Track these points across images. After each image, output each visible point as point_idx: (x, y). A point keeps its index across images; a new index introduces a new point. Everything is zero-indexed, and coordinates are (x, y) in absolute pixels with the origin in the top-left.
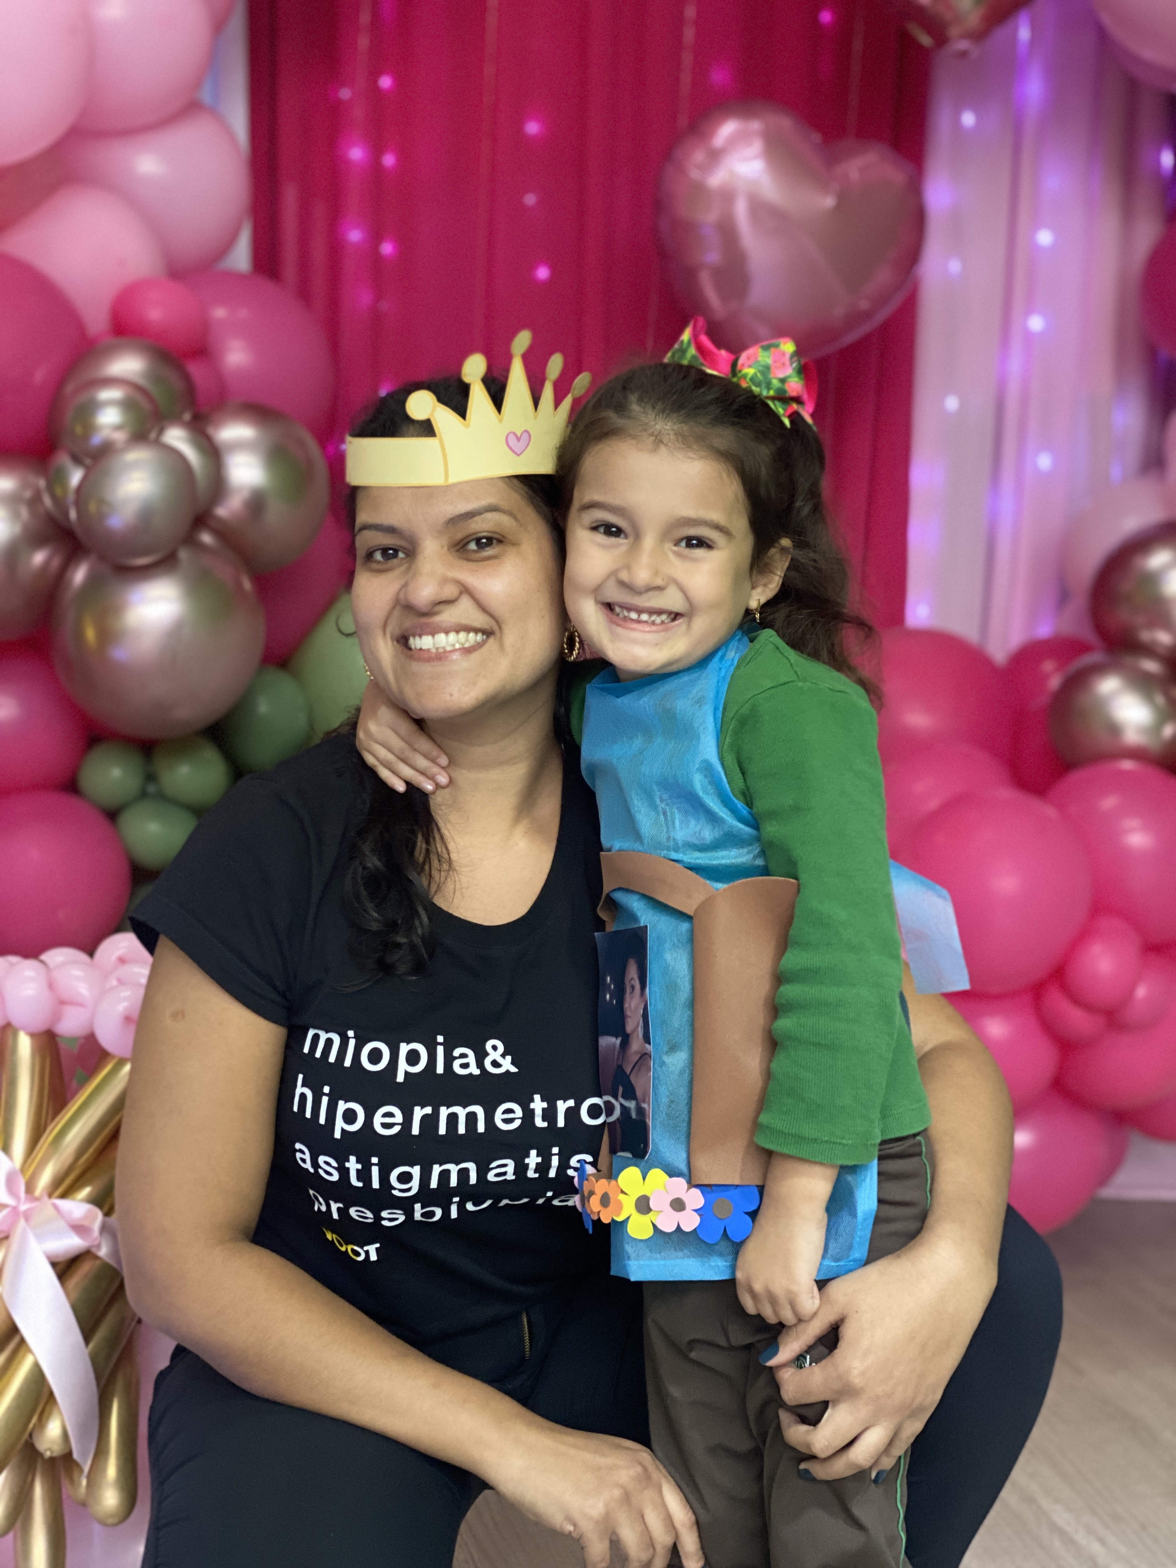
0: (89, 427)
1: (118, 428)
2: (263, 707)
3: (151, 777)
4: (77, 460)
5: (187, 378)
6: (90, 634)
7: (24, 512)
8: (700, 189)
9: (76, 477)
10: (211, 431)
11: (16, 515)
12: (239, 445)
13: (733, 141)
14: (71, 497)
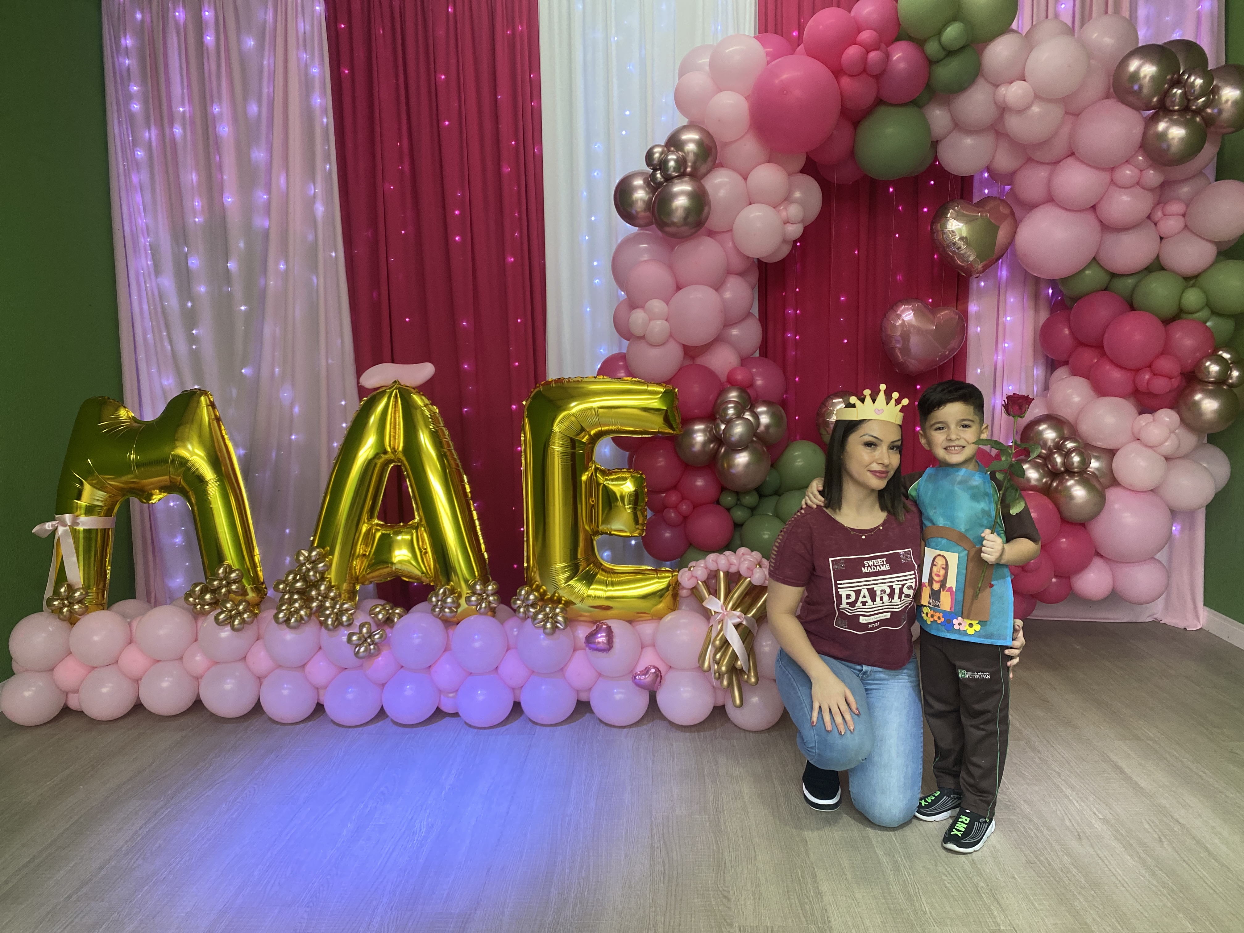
0: (727, 414)
1: (733, 414)
2: (768, 479)
3: (738, 500)
4: (723, 422)
5: (748, 394)
6: (725, 465)
7: (708, 434)
8: (894, 325)
9: (723, 427)
10: (755, 410)
11: (706, 435)
12: (762, 413)
13: (903, 311)
14: (721, 432)
